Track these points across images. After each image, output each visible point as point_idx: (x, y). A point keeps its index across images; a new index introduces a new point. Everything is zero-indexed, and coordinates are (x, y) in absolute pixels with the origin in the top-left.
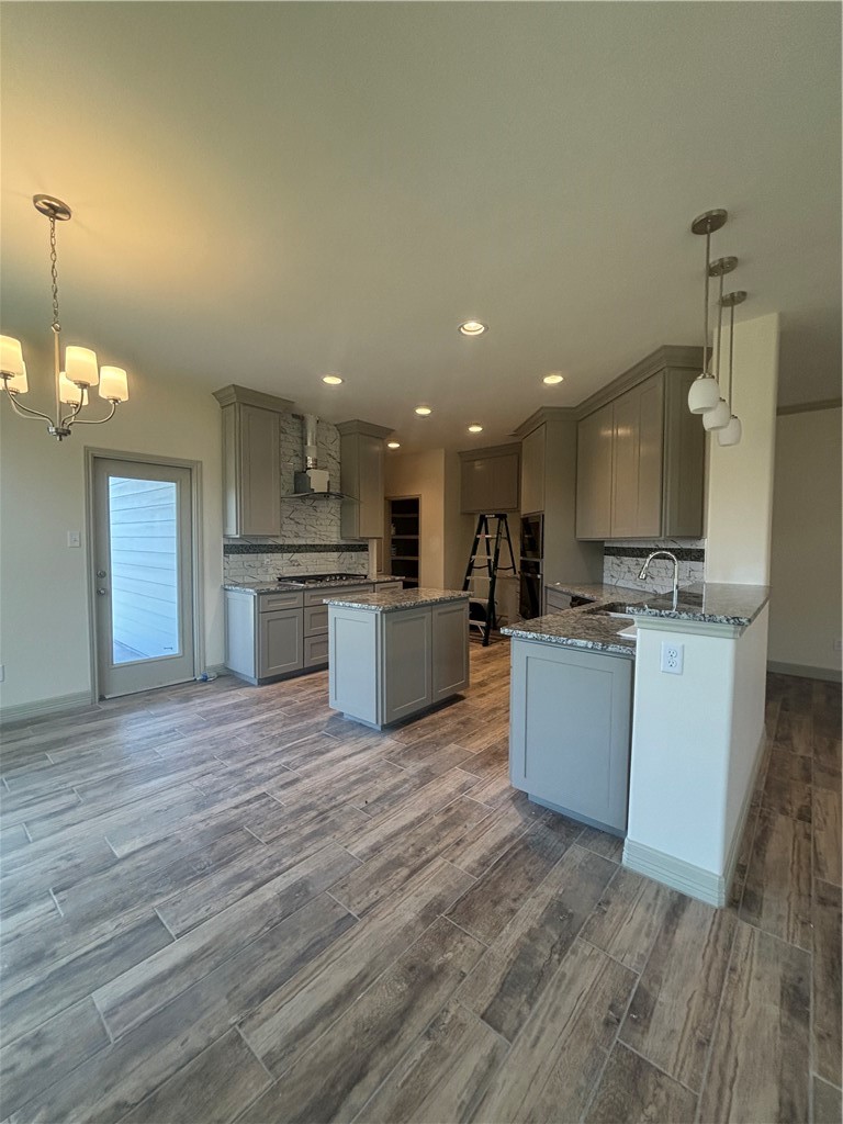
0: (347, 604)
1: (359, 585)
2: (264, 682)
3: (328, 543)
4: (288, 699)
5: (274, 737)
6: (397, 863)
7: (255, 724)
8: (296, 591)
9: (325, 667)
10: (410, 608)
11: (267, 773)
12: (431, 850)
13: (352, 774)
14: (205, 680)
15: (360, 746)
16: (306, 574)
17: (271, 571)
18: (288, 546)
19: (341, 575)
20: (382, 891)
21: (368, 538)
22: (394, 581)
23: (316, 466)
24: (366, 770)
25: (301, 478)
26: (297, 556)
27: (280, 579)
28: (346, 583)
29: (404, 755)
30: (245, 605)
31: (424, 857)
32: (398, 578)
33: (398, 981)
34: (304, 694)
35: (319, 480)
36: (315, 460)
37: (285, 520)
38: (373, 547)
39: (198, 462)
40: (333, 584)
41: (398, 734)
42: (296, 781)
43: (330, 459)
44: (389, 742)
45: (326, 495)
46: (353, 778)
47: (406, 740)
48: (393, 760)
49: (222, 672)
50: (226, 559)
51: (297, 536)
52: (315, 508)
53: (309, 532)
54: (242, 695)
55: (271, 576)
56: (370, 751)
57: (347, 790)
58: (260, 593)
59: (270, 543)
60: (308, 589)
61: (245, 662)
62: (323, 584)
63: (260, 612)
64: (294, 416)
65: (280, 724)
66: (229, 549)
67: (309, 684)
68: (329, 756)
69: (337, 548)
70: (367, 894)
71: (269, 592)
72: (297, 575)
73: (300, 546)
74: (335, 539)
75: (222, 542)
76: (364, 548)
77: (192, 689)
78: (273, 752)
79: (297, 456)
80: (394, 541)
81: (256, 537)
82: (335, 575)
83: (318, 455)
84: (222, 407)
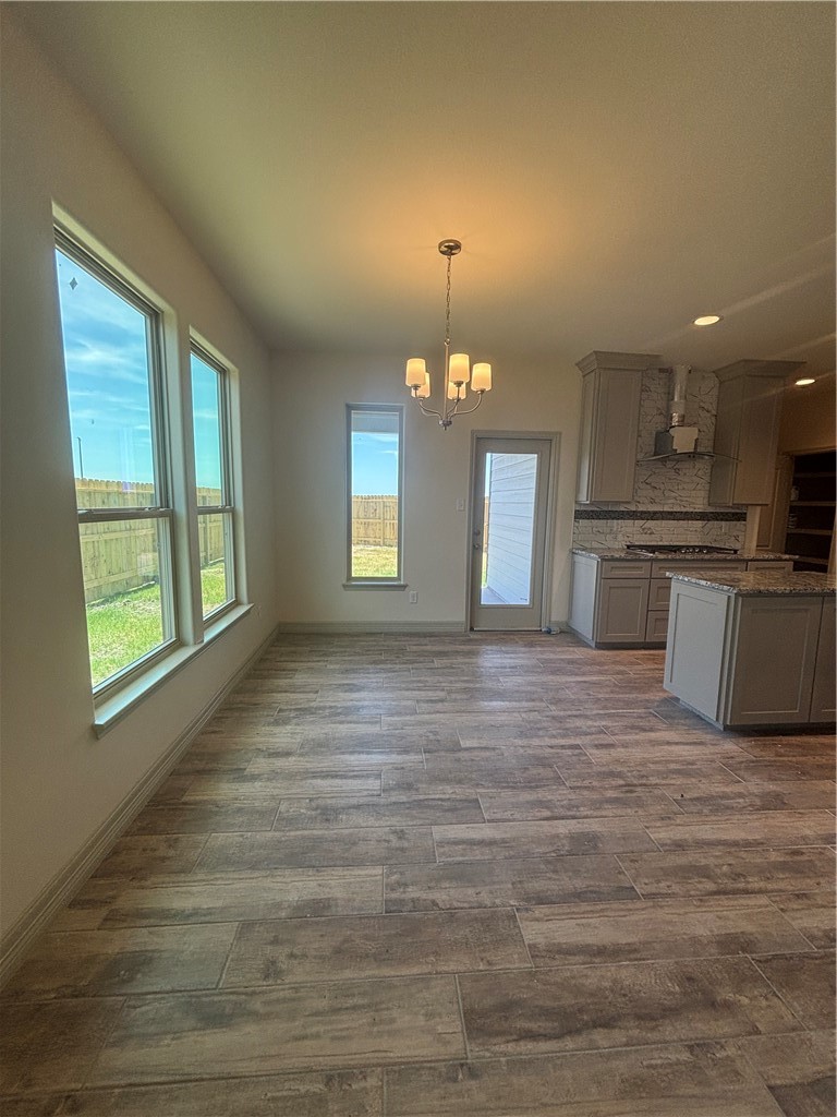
0: (693, 580)
1: (725, 560)
2: (601, 646)
3: (691, 510)
4: (622, 668)
5: (599, 699)
6: (704, 872)
7: (585, 682)
8: (643, 560)
9: (662, 646)
10: (784, 595)
11: (584, 728)
12: (755, 883)
13: (673, 762)
14: (549, 632)
15: (692, 738)
16: (660, 543)
17: (620, 537)
18: (642, 512)
19: (701, 548)
20: (676, 888)
21: (747, 505)
22: (781, 560)
23: (682, 423)
24: (692, 764)
25: (662, 439)
26: (650, 524)
27: (628, 547)
28: (707, 557)
29: (747, 768)
30: (588, 567)
31: (741, 886)
32: (787, 557)
33: (670, 980)
34: (640, 667)
35: (683, 439)
36: (682, 418)
37: (641, 485)
38: (754, 518)
39: (557, 433)
40: (688, 557)
41: (745, 743)
42: (612, 746)
43: (704, 414)
44: (731, 746)
45: (693, 456)
46: (673, 766)
48: (729, 767)
49: (564, 628)
50: (577, 524)
51: (653, 501)
52: (677, 471)
53: (669, 498)
54: (578, 653)
55: (621, 542)
56: (700, 747)
57: (665, 775)
58: (604, 559)
59: (622, 509)
60: (656, 560)
61: (585, 624)
62: (678, 556)
63: (603, 578)
64: (661, 370)
65: (609, 689)
66: (579, 515)
67: (649, 659)
68: (653, 735)
69: (703, 516)
70: (658, 882)
71: (613, 559)
72: (642, 543)
73: (655, 513)
74: (700, 506)
75: (574, 507)
76: (741, 517)
77: (537, 638)
78: (595, 712)
79: (661, 414)
80: (793, 509)
81: (607, 503)
82: (694, 547)
83: (686, 408)
84: (584, 376)
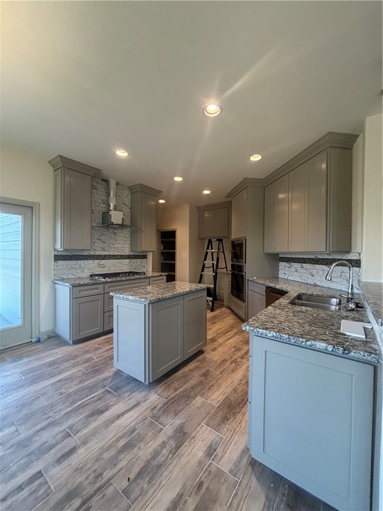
1: (140, 278)
2: (76, 342)
3: (123, 254)
4: (89, 356)
5: (69, 395)
7: (59, 381)
8: (99, 284)
10: (170, 298)
11: (51, 441)
13: (121, 438)
14: (39, 341)
15: (132, 402)
16: (109, 272)
17: (86, 270)
18: (98, 256)
19: (129, 273)
21: (147, 251)
22: (161, 276)
23: (115, 209)
24: (133, 431)
25: (106, 216)
26: (103, 262)
27: (91, 276)
28: (132, 278)
29: (164, 412)
30: (64, 292)
32: (163, 274)
34: (101, 351)
35: (116, 217)
36: (115, 206)
37: (95, 240)
38: (150, 256)
39: (36, 203)
40: (123, 279)
41: (160, 389)
42: (73, 450)
43: (125, 206)
44: (154, 398)
45: (122, 226)
46: (122, 443)
47: (166, 394)
48: (156, 417)
49: (52, 335)
50: (56, 264)
51: (103, 250)
52: (115, 234)
53: (112, 248)
54: (60, 352)
55: (87, 274)
56: (138, 409)
57: (114, 461)
58: (74, 286)
59: (86, 254)
60: (107, 282)
61: (64, 329)
62: (118, 279)
63: (74, 298)
64: (103, 180)
65: (78, 380)
66: (57, 258)
68: (107, 415)
69: (129, 257)
71: (80, 285)
72: (99, 273)
73: (105, 256)
74: (127, 252)
75: (53, 253)
76: (145, 257)
77: (27, 349)
78: (63, 413)
79: (104, 203)
80: (162, 253)
81: (77, 250)
82: (127, 272)
83: (117, 202)
84: (55, 171)
